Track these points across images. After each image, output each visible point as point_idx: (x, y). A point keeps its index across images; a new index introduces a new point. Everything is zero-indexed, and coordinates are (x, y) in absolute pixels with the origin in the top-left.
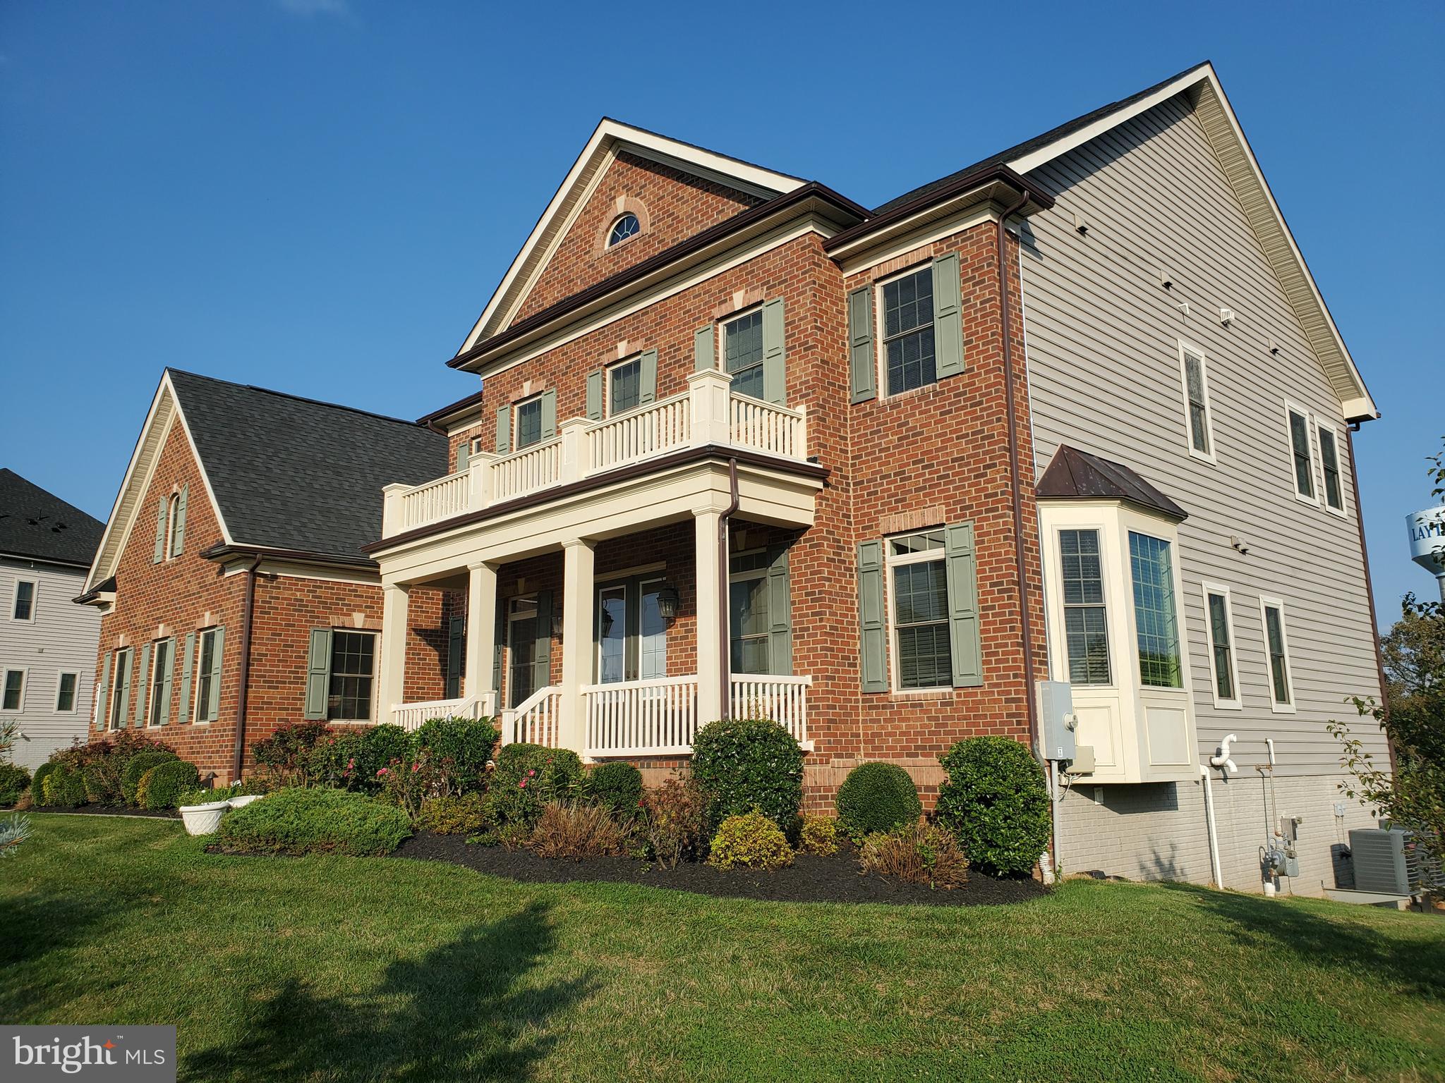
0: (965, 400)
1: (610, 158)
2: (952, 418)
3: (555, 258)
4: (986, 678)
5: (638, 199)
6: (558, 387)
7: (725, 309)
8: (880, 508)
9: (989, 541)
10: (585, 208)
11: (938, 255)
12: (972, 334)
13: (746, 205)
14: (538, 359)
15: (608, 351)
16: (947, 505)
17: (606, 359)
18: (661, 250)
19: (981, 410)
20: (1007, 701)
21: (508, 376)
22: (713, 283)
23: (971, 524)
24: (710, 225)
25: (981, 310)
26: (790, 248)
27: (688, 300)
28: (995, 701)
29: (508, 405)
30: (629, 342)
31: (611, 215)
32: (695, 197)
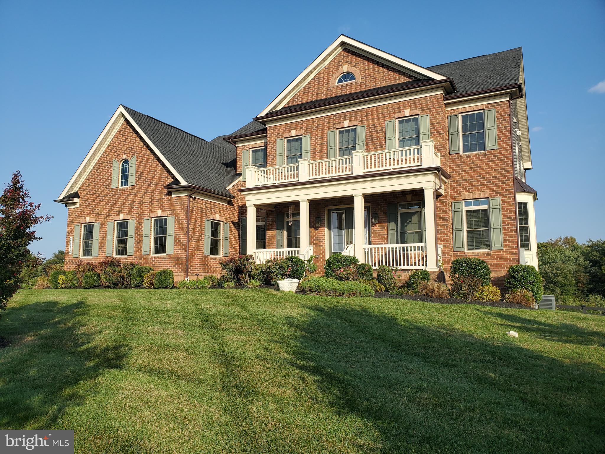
0: (498, 158)
1: (340, 50)
2: (492, 163)
3: (308, 84)
4: (505, 247)
5: (354, 68)
6: (311, 134)
7: (400, 115)
8: (462, 190)
9: (506, 204)
10: (325, 67)
11: (487, 108)
12: (501, 137)
13: (410, 79)
14: (299, 122)
15: (338, 123)
16: (490, 191)
17: (338, 126)
18: (367, 89)
19: (504, 162)
20: (512, 254)
21: (282, 127)
22: (394, 105)
23: (500, 198)
24: (392, 84)
25: (504, 129)
26: (431, 98)
27: (381, 109)
28: (508, 254)
29: (283, 138)
30: (350, 121)
31: (340, 71)
32: (385, 72)
